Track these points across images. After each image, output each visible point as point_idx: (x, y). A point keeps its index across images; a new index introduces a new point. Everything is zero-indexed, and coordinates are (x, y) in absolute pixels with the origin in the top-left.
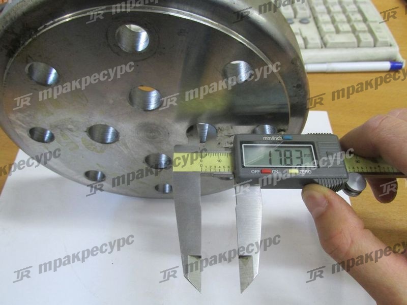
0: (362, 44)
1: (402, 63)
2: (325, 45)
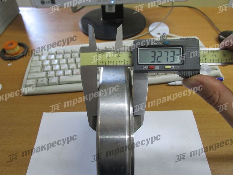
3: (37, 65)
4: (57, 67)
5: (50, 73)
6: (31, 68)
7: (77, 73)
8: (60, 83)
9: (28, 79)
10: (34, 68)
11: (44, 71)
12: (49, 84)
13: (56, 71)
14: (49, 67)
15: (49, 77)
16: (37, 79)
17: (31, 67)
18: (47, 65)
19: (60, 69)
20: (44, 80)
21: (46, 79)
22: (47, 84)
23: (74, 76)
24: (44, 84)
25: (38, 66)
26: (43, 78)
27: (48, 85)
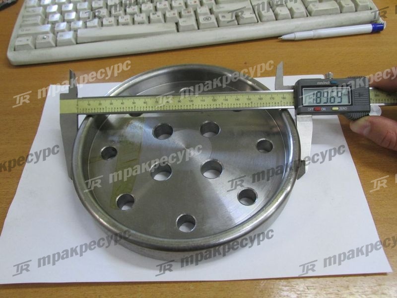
0: (344, 10)
1: (383, 24)
2: (309, 14)
3: (36, 13)
4: (73, 15)
5: (59, 25)
6: (25, 19)
7: (110, 23)
8: (78, 42)
9: (19, 36)
10: (30, 19)
11: (48, 23)
12: (58, 44)
13: (69, 22)
14: (57, 17)
15: (58, 33)
16: (35, 36)
17: (23, 17)
18: (54, 13)
19: (79, 19)
20: (48, 37)
21: (51, 35)
22: (54, 44)
23: (104, 28)
24: (49, 42)
25: (37, 15)
26: (46, 33)
27: (56, 46)
